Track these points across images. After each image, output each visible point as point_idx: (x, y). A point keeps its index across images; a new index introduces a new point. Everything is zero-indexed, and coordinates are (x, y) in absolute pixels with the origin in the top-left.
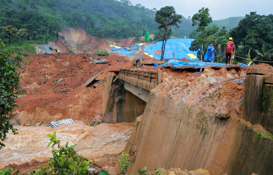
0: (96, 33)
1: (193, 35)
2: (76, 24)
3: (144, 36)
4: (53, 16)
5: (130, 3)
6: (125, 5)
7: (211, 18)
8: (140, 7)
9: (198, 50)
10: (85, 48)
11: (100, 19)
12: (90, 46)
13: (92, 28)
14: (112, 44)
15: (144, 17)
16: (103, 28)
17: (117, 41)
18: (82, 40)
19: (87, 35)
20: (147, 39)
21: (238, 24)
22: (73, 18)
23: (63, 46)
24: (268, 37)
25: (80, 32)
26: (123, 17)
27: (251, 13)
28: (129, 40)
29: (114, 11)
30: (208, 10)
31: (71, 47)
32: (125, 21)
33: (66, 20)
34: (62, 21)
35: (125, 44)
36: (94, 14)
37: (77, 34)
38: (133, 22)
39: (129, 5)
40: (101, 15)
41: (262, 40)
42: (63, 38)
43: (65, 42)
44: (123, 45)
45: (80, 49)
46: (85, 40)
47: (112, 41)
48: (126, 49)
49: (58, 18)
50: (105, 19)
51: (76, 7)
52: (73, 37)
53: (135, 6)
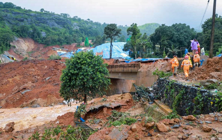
0: (43, 41)
1: (122, 39)
2: (25, 35)
3: (83, 42)
4: (3, 29)
5: (69, 16)
6: (65, 18)
7: (139, 30)
8: (77, 19)
9: (129, 51)
10: (36, 54)
11: (45, 30)
12: (39, 52)
13: (39, 37)
14: (58, 50)
15: (81, 27)
16: (49, 37)
17: (62, 47)
18: (31, 48)
19: (35, 44)
20: (87, 44)
21: (155, 31)
22: (21, 30)
23: (16, 54)
24: (174, 39)
25: (29, 42)
26: (64, 27)
27: (162, 25)
28: (71, 46)
29: (56, 23)
30: (137, 25)
31: (23, 54)
32: (66, 30)
33: (15, 31)
34: (12, 33)
35: (69, 50)
36: (39, 26)
37: (26, 43)
38: (73, 31)
39: (68, 17)
40: (45, 26)
41: (170, 41)
42: (14, 47)
43: (16, 51)
44: (67, 50)
45: (32, 56)
46: (34, 48)
47: (58, 48)
48: (71, 53)
49: (7, 30)
50: (49, 30)
51: (22, 21)
52: (22, 46)
53: (73, 18)
